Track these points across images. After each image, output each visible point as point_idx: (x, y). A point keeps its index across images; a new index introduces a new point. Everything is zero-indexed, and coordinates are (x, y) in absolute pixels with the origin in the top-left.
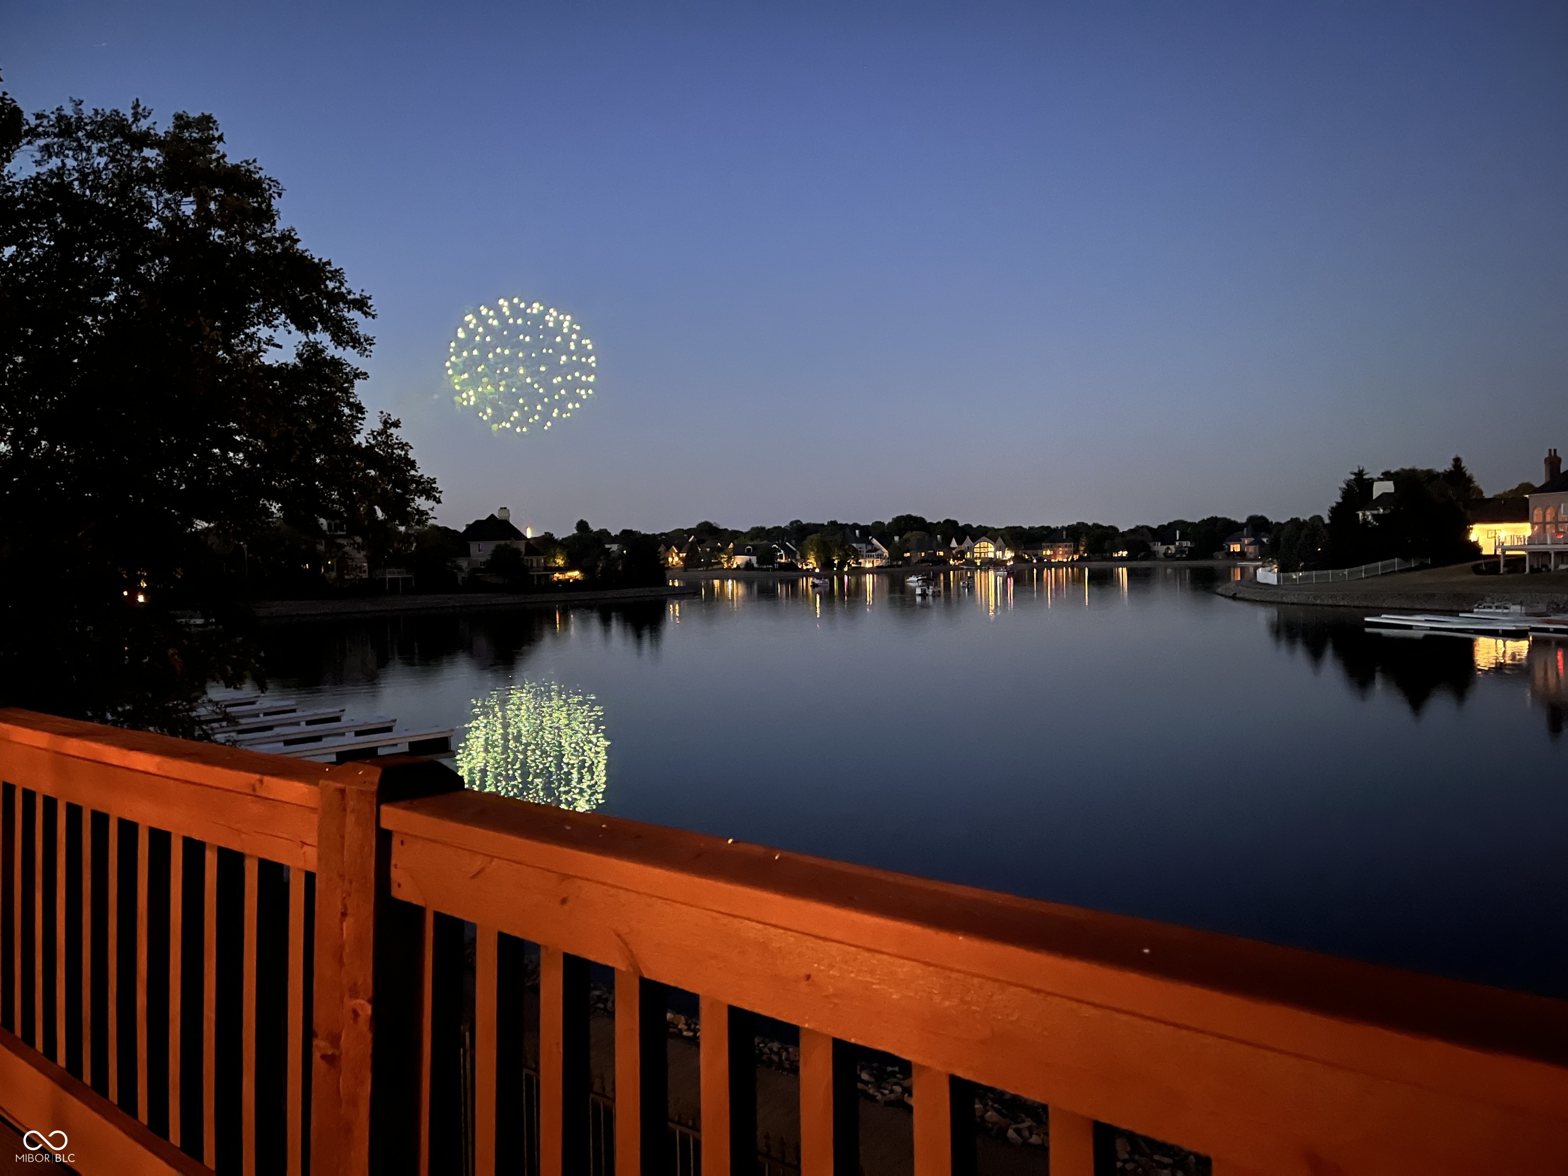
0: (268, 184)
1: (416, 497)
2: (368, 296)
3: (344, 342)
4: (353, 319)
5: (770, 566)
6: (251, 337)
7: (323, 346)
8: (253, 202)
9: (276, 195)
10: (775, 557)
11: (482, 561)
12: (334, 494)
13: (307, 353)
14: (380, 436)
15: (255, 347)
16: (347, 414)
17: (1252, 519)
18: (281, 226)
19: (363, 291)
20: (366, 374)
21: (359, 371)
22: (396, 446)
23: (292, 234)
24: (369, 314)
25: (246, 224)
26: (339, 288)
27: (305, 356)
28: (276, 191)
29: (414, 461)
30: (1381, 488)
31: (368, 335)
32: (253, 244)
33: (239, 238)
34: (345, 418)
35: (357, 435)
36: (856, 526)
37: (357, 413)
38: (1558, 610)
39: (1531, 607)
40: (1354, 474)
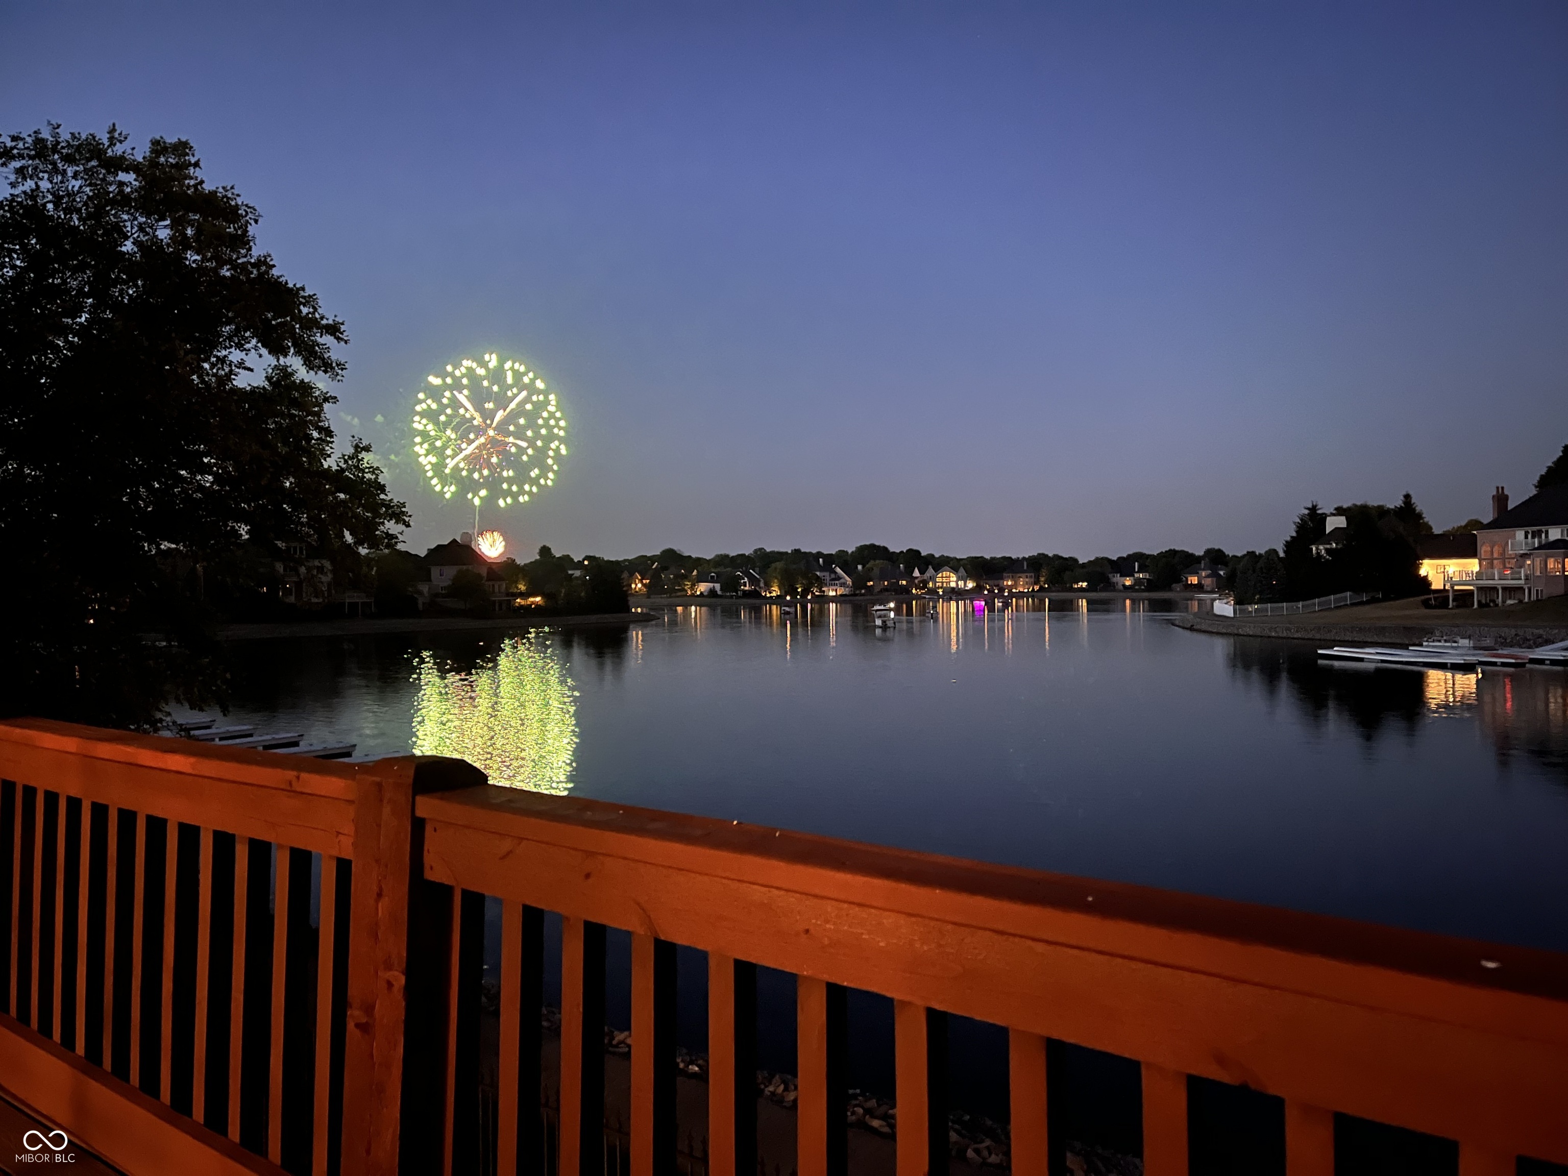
0: (245, 210)
1: (386, 521)
2: (341, 321)
3: (316, 366)
4: (325, 344)
5: (734, 594)
6: (222, 360)
7: (292, 370)
8: (229, 228)
9: (252, 222)
10: (739, 584)
11: (444, 586)
12: (303, 517)
13: (277, 376)
14: (351, 460)
15: (227, 370)
16: (315, 438)
17: (1209, 552)
18: (257, 252)
19: (335, 316)
20: (336, 398)
21: (329, 395)
22: (367, 470)
23: (268, 260)
24: (342, 339)
25: (222, 249)
26: (313, 313)
27: (275, 379)
28: (253, 217)
29: (384, 486)
30: (1334, 523)
31: (339, 360)
32: (228, 269)
33: (214, 263)
34: (313, 441)
35: (328, 459)
36: (819, 554)
37: (326, 436)
38: (1505, 644)
39: (1479, 641)
40: (1308, 509)
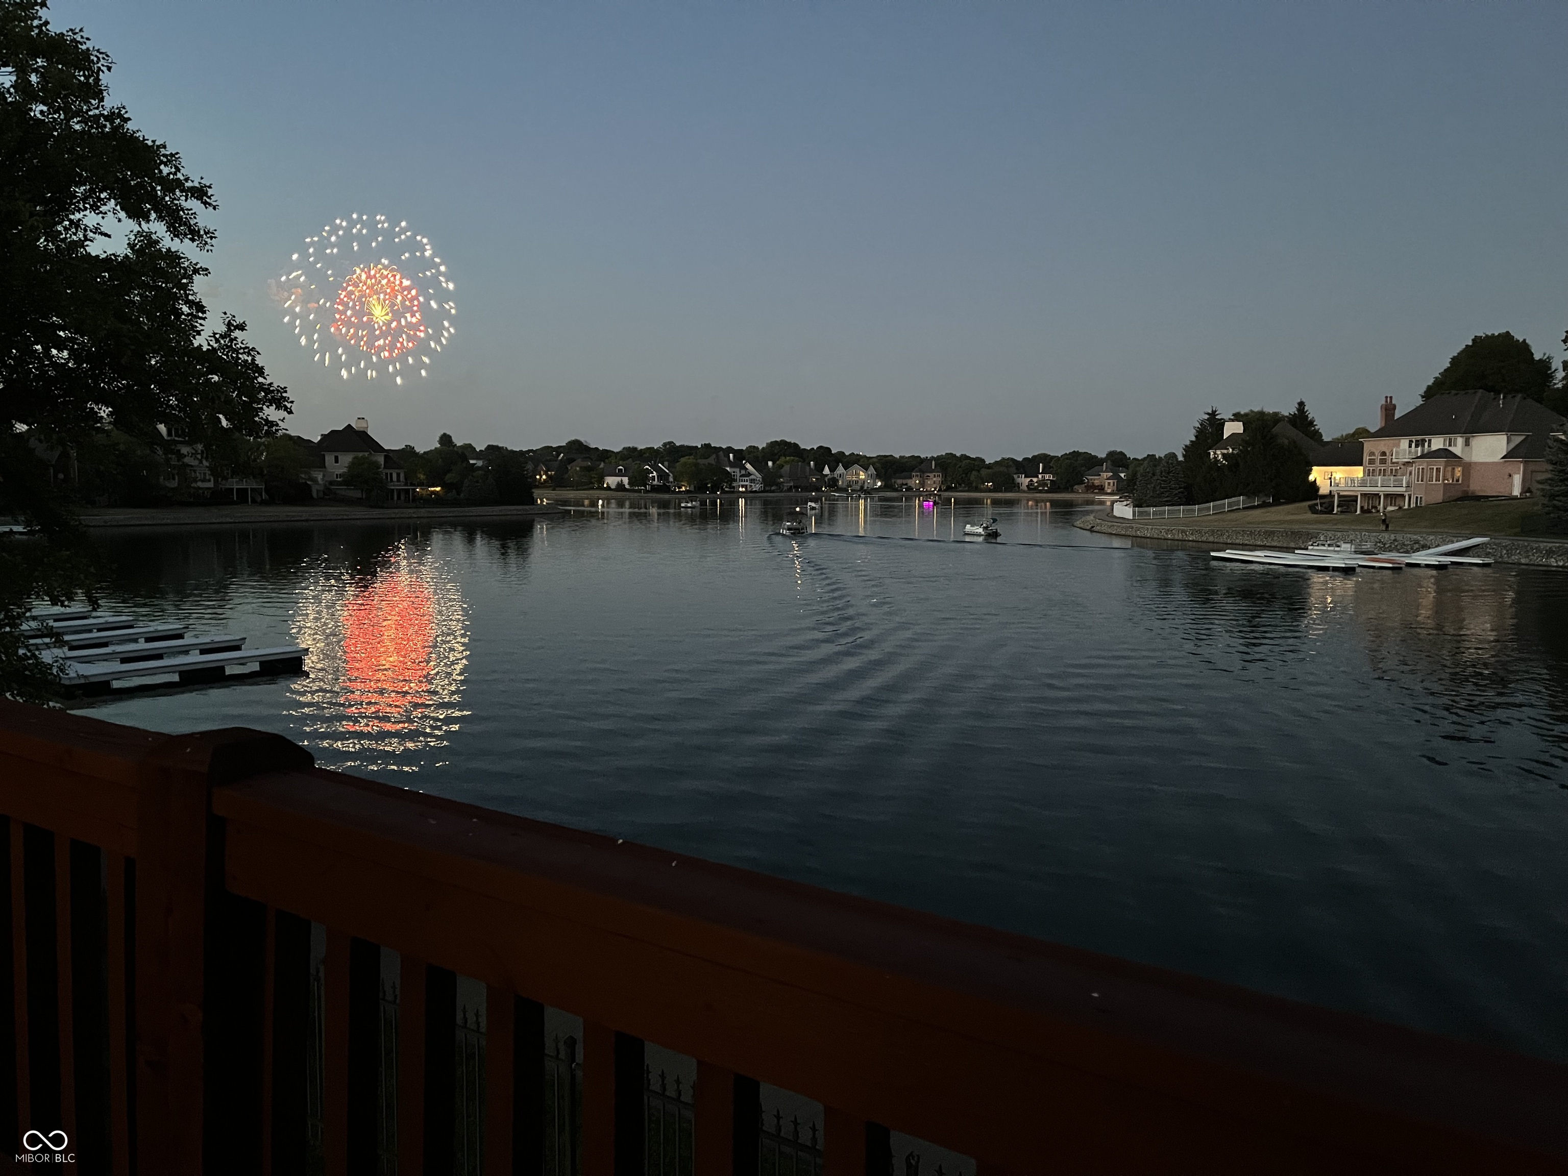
0: (96, 56)
1: (265, 407)
2: (208, 185)
3: (182, 234)
4: (191, 209)
5: (642, 488)
6: (76, 224)
7: (158, 237)
8: (80, 76)
9: (104, 69)
10: (647, 478)
11: (339, 473)
12: (172, 400)
13: (140, 244)
14: (223, 339)
15: (81, 235)
16: (186, 313)
17: (1111, 454)
18: (110, 102)
19: (202, 178)
20: (207, 269)
21: (199, 266)
22: (242, 351)
23: (122, 113)
24: (210, 204)
25: (72, 99)
26: (175, 174)
27: (138, 246)
28: (105, 64)
29: (262, 368)
30: (1232, 428)
31: (208, 227)
32: (78, 122)
33: (62, 115)
34: (183, 317)
35: (197, 337)
36: (730, 450)
37: (197, 312)
38: (1384, 549)
39: (1360, 545)
40: (1208, 414)
